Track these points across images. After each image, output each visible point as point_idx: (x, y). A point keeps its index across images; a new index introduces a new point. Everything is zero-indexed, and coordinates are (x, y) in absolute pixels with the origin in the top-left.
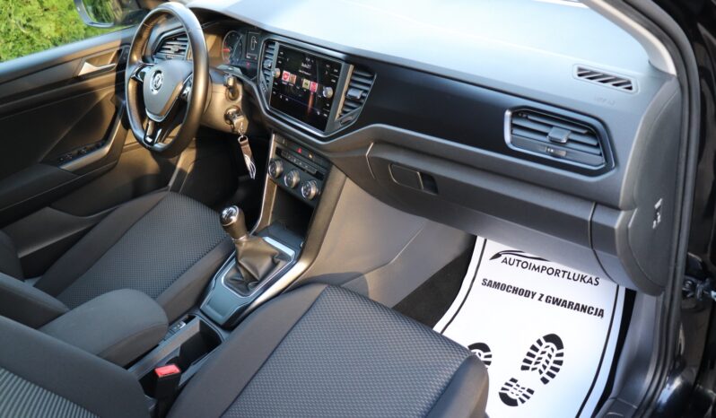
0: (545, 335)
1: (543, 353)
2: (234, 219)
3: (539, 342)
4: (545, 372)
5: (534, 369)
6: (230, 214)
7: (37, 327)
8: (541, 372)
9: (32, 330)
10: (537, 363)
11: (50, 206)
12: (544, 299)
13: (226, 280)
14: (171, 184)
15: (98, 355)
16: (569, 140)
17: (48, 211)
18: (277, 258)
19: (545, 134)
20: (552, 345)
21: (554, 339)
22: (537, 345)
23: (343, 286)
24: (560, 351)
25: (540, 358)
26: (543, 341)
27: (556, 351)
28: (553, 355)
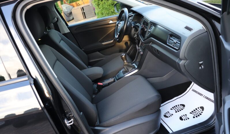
0: (201, 106)
1: (198, 111)
2: (123, 56)
3: (198, 108)
4: (195, 115)
5: (193, 114)
6: (123, 55)
7: (81, 70)
8: (194, 115)
9: (79, 70)
10: (195, 113)
11: (99, 52)
12: (204, 97)
13: (122, 71)
14: (128, 52)
15: (87, 76)
16: (177, 43)
17: (98, 53)
18: (134, 68)
19: (173, 40)
20: (201, 109)
21: (202, 108)
22: (197, 109)
23: (147, 79)
24: (202, 111)
25: (196, 112)
26: (199, 108)
27: (201, 111)
28: (200, 112)
